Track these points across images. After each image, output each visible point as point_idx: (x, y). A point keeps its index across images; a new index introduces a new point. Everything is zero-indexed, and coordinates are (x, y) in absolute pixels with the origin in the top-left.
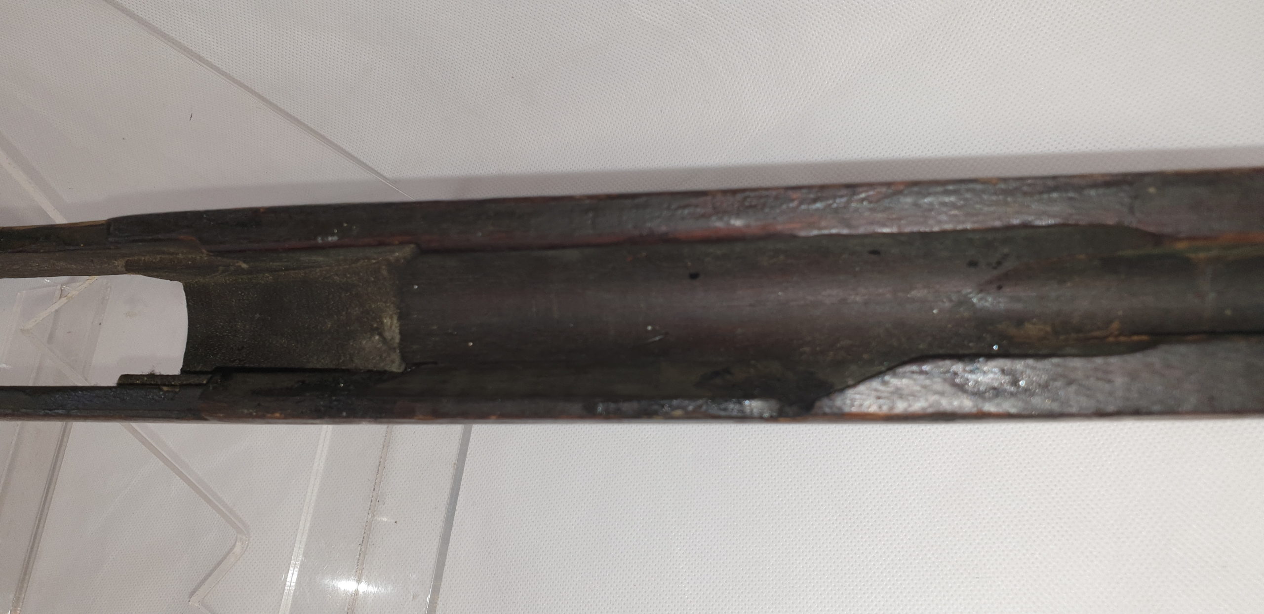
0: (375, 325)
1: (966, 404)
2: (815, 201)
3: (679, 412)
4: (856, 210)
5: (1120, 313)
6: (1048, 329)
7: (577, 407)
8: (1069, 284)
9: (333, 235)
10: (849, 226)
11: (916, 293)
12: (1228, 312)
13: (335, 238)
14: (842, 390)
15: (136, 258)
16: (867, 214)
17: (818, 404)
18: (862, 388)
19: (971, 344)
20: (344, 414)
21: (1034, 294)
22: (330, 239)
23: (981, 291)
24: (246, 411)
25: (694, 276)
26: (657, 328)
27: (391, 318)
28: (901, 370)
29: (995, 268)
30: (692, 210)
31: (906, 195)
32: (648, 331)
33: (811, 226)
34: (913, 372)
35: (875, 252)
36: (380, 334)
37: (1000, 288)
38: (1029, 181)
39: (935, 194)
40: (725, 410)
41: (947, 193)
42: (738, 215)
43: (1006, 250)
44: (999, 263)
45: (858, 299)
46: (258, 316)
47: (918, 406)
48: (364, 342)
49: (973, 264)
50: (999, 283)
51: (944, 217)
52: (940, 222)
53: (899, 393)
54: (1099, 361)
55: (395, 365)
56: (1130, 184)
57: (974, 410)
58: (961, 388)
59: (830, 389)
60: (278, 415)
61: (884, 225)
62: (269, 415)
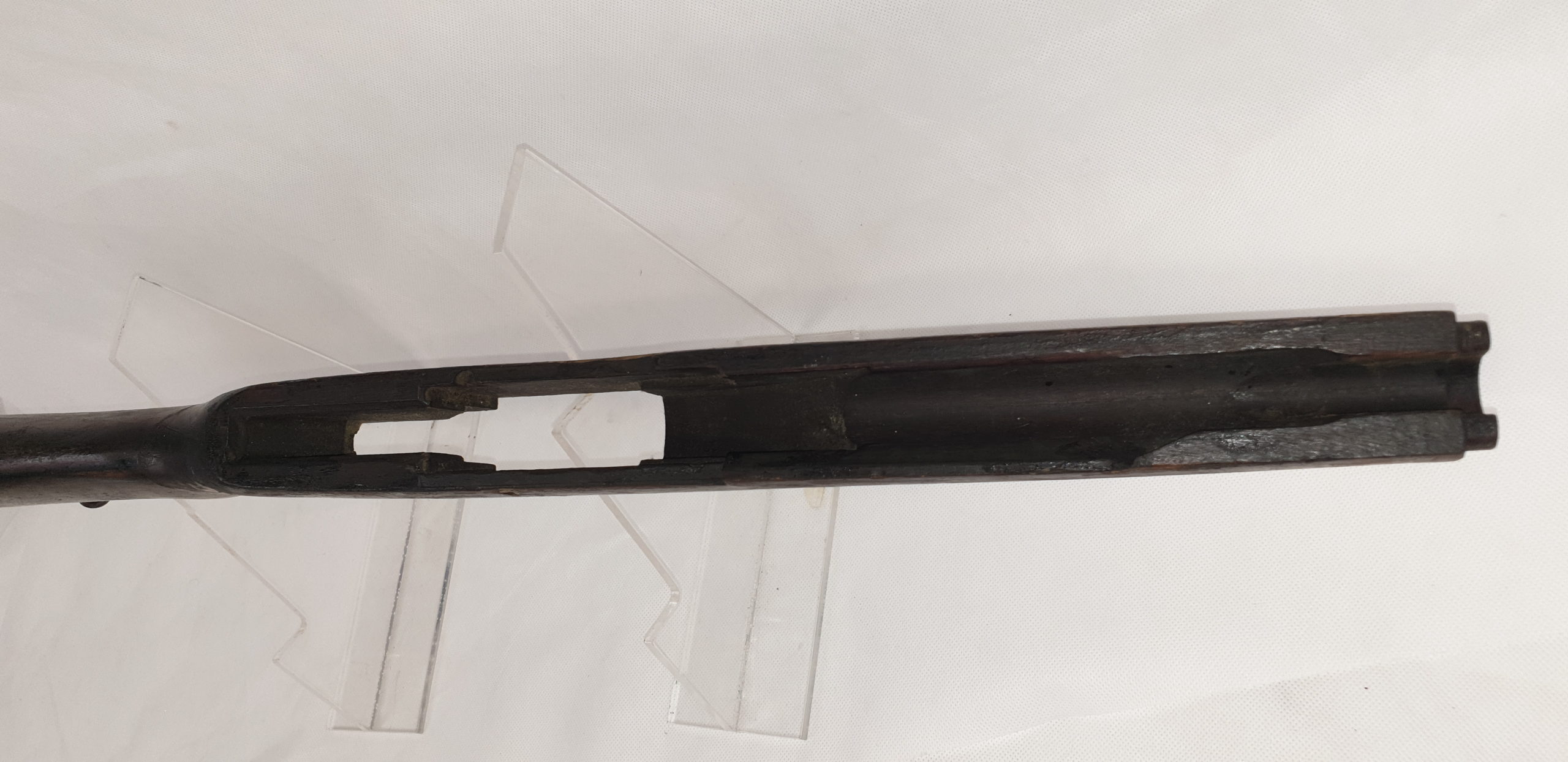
0: (823, 422)
1: (1226, 457)
2: (1130, 336)
3: (1047, 469)
4: (1156, 342)
5: (1326, 402)
6: (1281, 413)
7: (978, 468)
8: (1294, 384)
9: (814, 363)
10: (1151, 351)
11: (1198, 392)
12: (1392, 399)
13: (815, 365)
14: (1152, 452)
15: (651, 380)
16: (1162, 344)
17: (1136, 461)
18: (1164, 450)
19: (1232, 423)
20: (824, 476)
21: (1272, 391)
22: (812, 366)
23: (1238, 390)
24: (756, 477)
25: (1049, 384)
26: (1024, 418)
27: (837, 416)
28: (1187, 438)
29: (1246, 375)
30: (1051, 343)
31: (1187, 333)
32: (1018, 421)
33: (1128, 352)
34: (1194, 439)
35: (1169, 366)
36: (828, 428)
37: (1250, 387)
38: (1261, 323)
39: (1204, 331)
40: (1077, 467)
41: (1212, 331)
42: (1081, 346)
43: (1252, 364)
44: (1248, 372)
45: (1159, 396)
46: (725, 418)
47: (1198, 459)
48: (814, 433)
49: (1232, 373)
50: (1249, 385)
51: (1209, 345)
52: (1207, 348)
53: (1186, 452)
54: (1305, 429)
55: (848, 446)
56: (1321, 323)
57: (1232, 461)
58: (1225, 448)
59: (1142, 452)
60: (778, 478)
61: (1174, 351)
62: (773, 479)
